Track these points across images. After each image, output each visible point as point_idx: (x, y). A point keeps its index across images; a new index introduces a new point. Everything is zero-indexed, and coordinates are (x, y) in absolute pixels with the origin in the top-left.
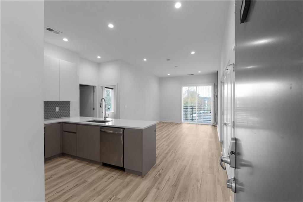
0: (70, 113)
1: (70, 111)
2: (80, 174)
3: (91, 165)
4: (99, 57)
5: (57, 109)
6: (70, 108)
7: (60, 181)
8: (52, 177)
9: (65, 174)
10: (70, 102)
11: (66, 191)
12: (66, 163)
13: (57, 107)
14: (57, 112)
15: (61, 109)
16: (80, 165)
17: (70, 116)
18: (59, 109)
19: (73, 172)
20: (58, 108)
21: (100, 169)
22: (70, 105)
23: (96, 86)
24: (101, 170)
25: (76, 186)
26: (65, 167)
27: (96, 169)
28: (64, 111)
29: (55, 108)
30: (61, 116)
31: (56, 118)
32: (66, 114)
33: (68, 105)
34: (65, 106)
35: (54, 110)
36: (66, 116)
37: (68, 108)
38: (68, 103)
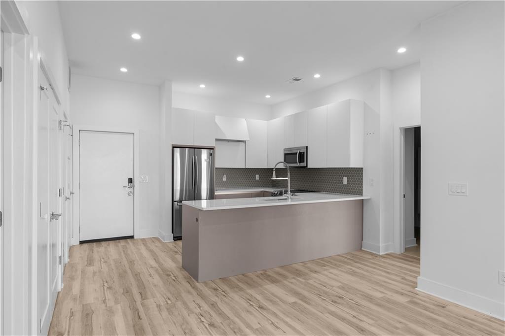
1: (362, 184)
4: (402, 50)
6: (362, 179)
10: (362, 168)
13: (346, 176)
14: (346, 185)
15: (350, 181)
17: (362, 195)
22: (362, 174)
28: (354, 184)
29: (343, 178)
30: (350, 192)
31: (344, 193)
32: (356, 190)
33: (359, 174)
34: (355, 176)
35: (341, 181)
36: (356, 194)
37: (359, 179)
38: (360, 171)
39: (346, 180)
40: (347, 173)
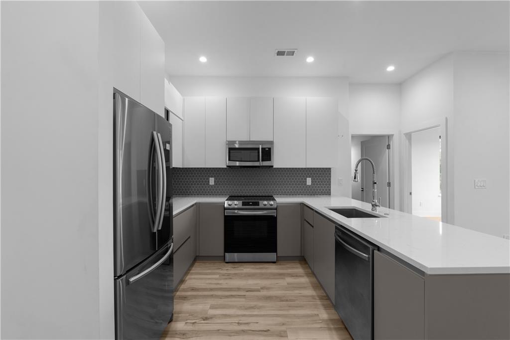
0: (330, 190)
1: (330, 185)
2: (292, 312)
3: (323, 305)
4: (391, 68)
5: (309, 181)
6: (330, 179)
7: (260, 304)
8: (261, 290)
9: (276, 297)
10: (330, 169)
11: (247, 330)
12: (297, 276)
13: (309, 177)
14: (309, 186)
15: (316, 182)
16: (311, 292)
17: (330, 195)
19: (287, 301)
20: (310, 179)
21: (332, 326)
22: (330, 174)
23: (393, 135)
24: (330, 329)
25: (265, 333)
26: (288, 284)
27: (323, 320)
28: (320, 184)
29: (306, 179)
30: (316, 192)
31: (308, 195)
32: (323, 190)
33: (326, 174)
34: (322, 177)
35: (304, 182)
36: (323, 195)
37: (326, 179)
38: (328, 171)
39: (310, 181)
40: (311, 174)
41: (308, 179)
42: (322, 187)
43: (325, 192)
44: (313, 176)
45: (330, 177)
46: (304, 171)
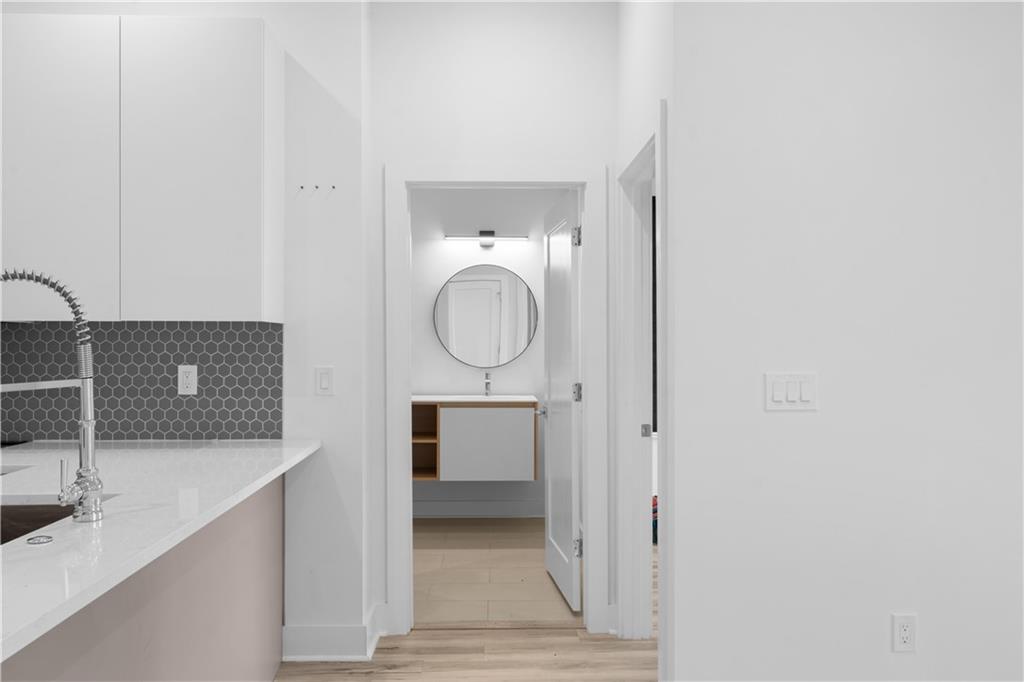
0: (278, 415)
1: (278, 393)
5: (188, 379)
6: (278, 371)
10: (278, 326)
13: (190, 361)
14: (193, 400)
17: (278, 436)
18: (202, 381)
20: (194, 368)
22: (279, 349)
28: (237, 393)
30: (218, 426)
31: (184, 436)
32: (250, 415)
33: (263, 349)
34: (244, 360)
35: (165, 382)
36: (250, 436)
37: (263, 371)
38: (270, 337)
39: (195, 379)
40: (198, 348)
41: (182, 368)
42: (243, 404)
43: (256, 426)
44: (204, 359)
45: (280, 360)
46: (165, 337)
